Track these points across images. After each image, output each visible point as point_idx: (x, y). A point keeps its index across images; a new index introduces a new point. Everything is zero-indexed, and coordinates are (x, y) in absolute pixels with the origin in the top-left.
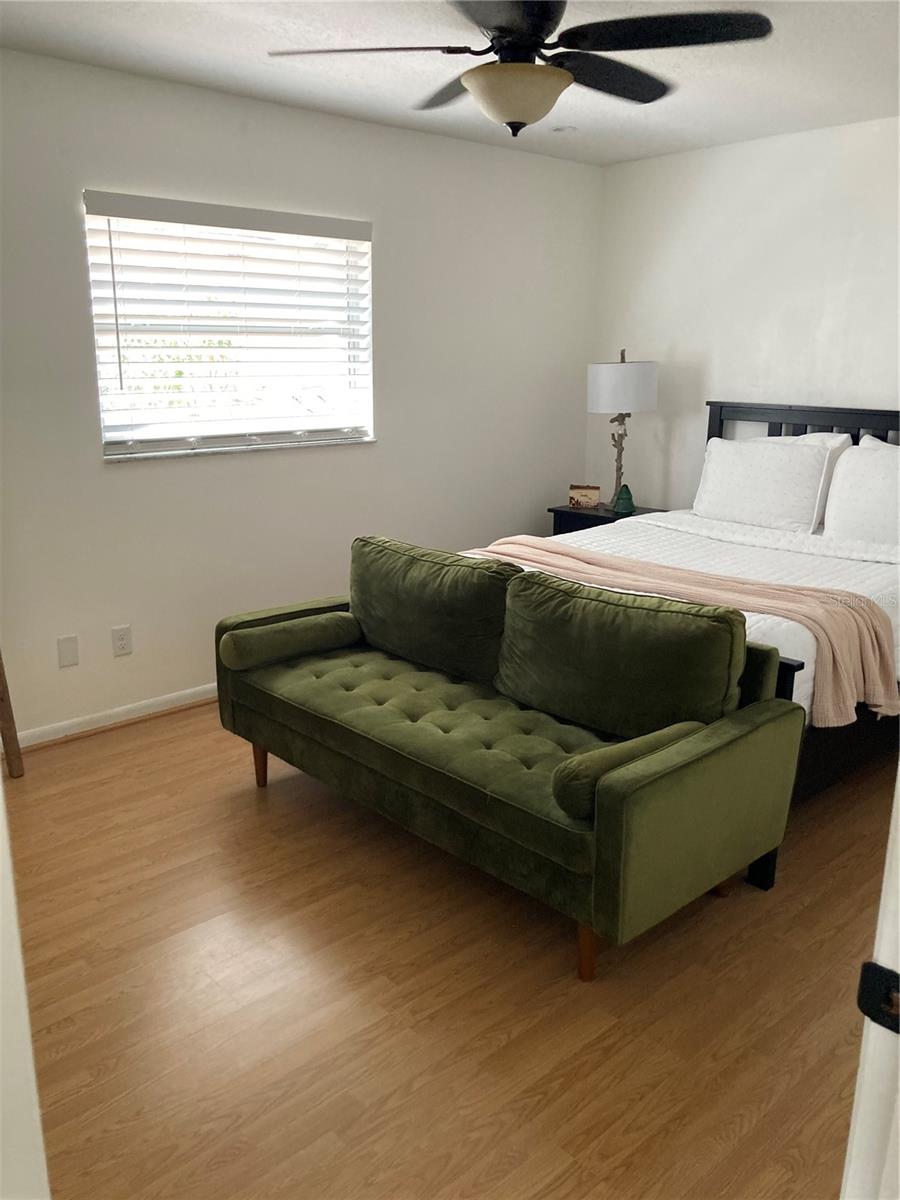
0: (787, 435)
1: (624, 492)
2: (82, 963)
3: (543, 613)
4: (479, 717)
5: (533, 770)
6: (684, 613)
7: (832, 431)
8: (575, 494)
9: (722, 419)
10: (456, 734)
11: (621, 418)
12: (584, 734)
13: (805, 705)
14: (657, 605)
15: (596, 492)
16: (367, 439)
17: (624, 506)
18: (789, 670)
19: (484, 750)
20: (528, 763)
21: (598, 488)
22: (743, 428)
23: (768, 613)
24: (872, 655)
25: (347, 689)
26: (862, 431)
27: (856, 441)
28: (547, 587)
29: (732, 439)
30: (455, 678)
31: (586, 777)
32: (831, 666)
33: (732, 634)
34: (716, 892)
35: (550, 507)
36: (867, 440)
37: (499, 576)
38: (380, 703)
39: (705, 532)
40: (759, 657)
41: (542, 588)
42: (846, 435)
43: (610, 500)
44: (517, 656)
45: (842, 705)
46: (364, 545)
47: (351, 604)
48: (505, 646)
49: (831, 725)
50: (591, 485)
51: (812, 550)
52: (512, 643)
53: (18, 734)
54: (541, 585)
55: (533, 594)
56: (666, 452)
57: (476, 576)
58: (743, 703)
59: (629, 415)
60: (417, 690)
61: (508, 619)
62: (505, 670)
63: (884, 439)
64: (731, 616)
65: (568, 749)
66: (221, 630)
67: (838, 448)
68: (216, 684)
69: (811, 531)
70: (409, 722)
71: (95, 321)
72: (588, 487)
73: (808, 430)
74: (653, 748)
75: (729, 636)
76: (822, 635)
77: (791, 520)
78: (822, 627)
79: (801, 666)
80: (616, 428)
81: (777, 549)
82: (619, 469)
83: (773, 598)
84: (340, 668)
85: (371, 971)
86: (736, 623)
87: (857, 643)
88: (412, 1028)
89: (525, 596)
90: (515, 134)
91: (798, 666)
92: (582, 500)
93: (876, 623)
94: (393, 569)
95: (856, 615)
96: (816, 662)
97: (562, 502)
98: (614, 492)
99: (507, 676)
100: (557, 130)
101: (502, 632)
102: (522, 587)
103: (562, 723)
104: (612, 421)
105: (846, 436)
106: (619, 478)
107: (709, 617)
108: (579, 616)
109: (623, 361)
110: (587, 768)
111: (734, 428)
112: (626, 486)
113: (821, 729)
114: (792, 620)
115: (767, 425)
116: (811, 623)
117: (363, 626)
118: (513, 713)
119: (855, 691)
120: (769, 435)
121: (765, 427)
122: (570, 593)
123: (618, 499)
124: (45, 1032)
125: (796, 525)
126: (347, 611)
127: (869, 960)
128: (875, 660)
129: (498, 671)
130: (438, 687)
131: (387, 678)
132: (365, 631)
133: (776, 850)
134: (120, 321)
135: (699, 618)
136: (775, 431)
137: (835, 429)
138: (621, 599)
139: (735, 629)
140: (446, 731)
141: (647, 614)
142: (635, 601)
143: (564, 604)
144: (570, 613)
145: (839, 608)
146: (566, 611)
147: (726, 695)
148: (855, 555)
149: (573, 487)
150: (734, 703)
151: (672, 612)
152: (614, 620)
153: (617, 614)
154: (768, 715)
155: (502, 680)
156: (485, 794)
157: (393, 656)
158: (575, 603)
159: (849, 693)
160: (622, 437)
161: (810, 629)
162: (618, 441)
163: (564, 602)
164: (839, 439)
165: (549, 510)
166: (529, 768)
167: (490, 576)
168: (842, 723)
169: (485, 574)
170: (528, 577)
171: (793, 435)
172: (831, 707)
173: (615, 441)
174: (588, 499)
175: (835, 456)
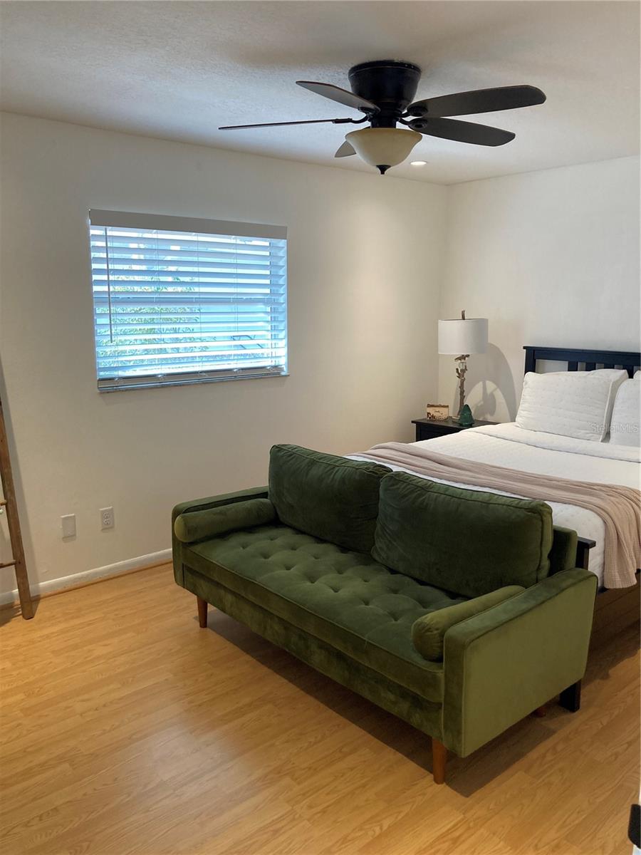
0: (582, 370)
1: (465, 409)
2: (66, 765)
3: (406, 503)
4: (361, 579)
5: (399, 622)
6: (507, 506)
7: (613, 368)
8: (431, 410)
9: (535, 359)
10: (342, 593)
11: (463, 357)
12: (437, 593)
13: (597, 572)
14: (487, 499)
15: (446, 409)
16: (283, 373)
17: (466, 420)
18: (585, 546)
19: (363, 606)
20: (395, 616)
21: (447, 407)
22: (549, 365)
23: (570, 504)
25: (265, 558)
26: (635, 368)
27: (631, 376)
28: (409, 484)
29: (542, 373)
30: (344, 548)
31: (437, 629)
32: (616, 544)
33: (542, 521)
34: (537, 714)
35: (413, 420)
36: (639, 375)
37: (374, 475)
38: (288, 568)
40: (563, 537)
41: (405, 484)
42: (624, 371)
43: (456, 415)
44: (388, 534)
45: (625, 573)
46: (279, 451)
47: (269, 493)
48: (379, 526)
49: (618, 587)
50: (442, 404)
53: (30, 587)
54: (403, 482)
55: (398, 489)
57: (358, 475)
58: (552, 572)
59: (468, 356)
60: (316, 558)
61: (381, 506)
62: (379, 544)
64: (541, 508)
65: (425, 604)
66: (176, 513)
67: (617, 381)
68: (171, 549)
69: (600, 440)
70: (309, 584)
71: (94, 296)
72: (440, 406)
73: (596, 367)
74: (486, 608)
75: (541, 523)
76: (609, 521)
78: (608, 514)
79: (593, 544)
80: (459, 365)
82: (462, 393)
84: (260, 541)
85: (279, 773)
86: (545, 513)
88: (309, 820)
89: (393, 490)
90: (383, 173)
91: (591, 544)
92: (437, 415)
94: (299, 468)
96: (605, 540)
97: (421, 416)
98: (458, 409)
99: (380, 548)
101: (377, 515)
102: (391, 483)
103: (421, 585)
104: (457, 360)
106: (462, 400)
107: (525, 509)
108: (432, 505)
109: (463, 318)
110: (437, 623)
111: (543, 364)
112: (467, 406)
113: (611, 589)
114: (587, 508)
115: (567, 362)
116: (599, 510)
117: (277, 508)
118: (386, 576)
119: (634, 560)
120: (569, 371)
121: (566, 364)
122: (426, 488)
123: (462, 415)
124: (38, 818)
125: (590, 435)
126: (266, 498)
127: (636, 803)
129: (374, 543)
130: (331, 555)
131: (294, 549)
132: (279, 513)
133: (580, 682)
134: (111, 296)
135: (517, 509)
136: (572, 368)
137: (616, 366)
138: (462, 493)
139: (544, 518)
140: (336, 591)
141: (481, 506)
142: (472, 495)
143: (421, 497)
144: (425, 504)
145: (622, 500)
146: (423, 501)
147: (539, 565)
149: (429, 406)
150: (544, 572)
151: (499, 504)
152: (457, 509)
153: (459, 505)
154: (570, 581)
155: (377, 551)
157: (299, 531)
158: (430, 494)
159: (630, 562)
160: (463, 371)
161: (599, 515)
162: (461, 374)
163: (420, 495)
164: (618, 374)
165: (413, 422)
166: (396, 620)
167: (368, 475)
168: (626, 586)
169: (365, 473)
170: (396, 475)
171: (586, 370)
172: (617, 574)
173: (459, 374)
174: (440, 414)
175: (616, 385)
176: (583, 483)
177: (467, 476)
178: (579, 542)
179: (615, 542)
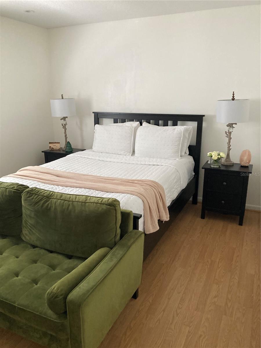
0: (119, 123)
1: (68, 144)
3: (38, 207)
4: (14, 257)
5: (38, 285)
6: (96, 203)
7: (133, 121)
8: (51, 145)
9: (98, 118)
11: (64, 118)
15: (59, 144)
17: (68, 150)
18: (136, 218)
19: (15, 278)
20: (36, 281)
21: (59, 143)
22: (105, 121)
24: (160, 202)
26: (143, 121)
27: (141, 124)
28: (39, 195)
29: (102, 125)
32: (149, 210)
33: (116, 210)
36: (145, 124)
37: (17, 191)
39: (97, 158)
40: (126, 215)
43: (64, 147)
44: (29, 226)
45: (154, 224)
49: (151, 232)
50: (57, 142)
51: (133, 162)
52: (26, 220)
54: (36, 194)
55: (33, 199)
56: (81, 129)
57: (7, 192)
58: (122, 236)
59: (67, 117)
61: (23, 209)
62: (25, 231)
63: (149, 123)
64: (115, 202)
67: (136, 127)
69: (131, 155)
72: (56, 143)
73: (126, 121)
75: (115, 211)
76: (144, 199)
77: (124, 151)
78: (144, 197)
80: (63, 122)
81: (122, 163)
82: (66, 136)
83: (126, 185)
86: (117, 205)
87: (155, 199)
89: (29, 200)
91: (140, 216)
92: (54, 147)
93: (160, 190)
95: (153, 189)
96: (144, 210)
97: (47, 148)
98: (65, 144)
99: (26, 234)
100: (27, 11)
101: (22, 215)
102: (28, 195)
104: (61, 119)
105: (138, 123)
106: (66, 139)
107: (106, 204)
108: (54, 207)
109: (62, 98)
110: (61, 290)
111: (102, 120)
112: (69, 142)
113: (148, 234)
115: (113, 119)
116: (140, 195)
119: (157, 216)
120: (114, 123)
121: (112, 120)
122: (50, 196)
123: (67, 147)
125: (126, 153)
128: (161, 203)
129: (22, 231)
135: (102, 205)
136: (116, 121)
138: (70, 198)
139: (116, 208)
141: (82, 204)
142: (76, 198)
143: (46, 202)
144: (49, 206)
145: (148, 187)
146: (48, 204)
147: (116, 234)
148: (147, 163)
149: (50, 143)
150: (118, 237)
151: (91, 203)
152: (68, 208)
153: (69, 205)
155: (24, 236)
156: (15, 306)
158: (52, 200)
159: (155, 218)
160: (65, 125)
161: (140, 198)
162: (64, 126)
163: (46, 201)
164: (136, 124)
165: (42, 152)
166: (36, 285)
167: (14, 191)
168: (155, 231)
169: (11, 191)
170: (31, 190)
171: (122, 123)
172: (150, 226)
173: (63, 126)
174: (56, 147)
175: (136, 129)
176: (129, 180)
177: (72, 183)
178: (134, 216)
179: (149, 211)
